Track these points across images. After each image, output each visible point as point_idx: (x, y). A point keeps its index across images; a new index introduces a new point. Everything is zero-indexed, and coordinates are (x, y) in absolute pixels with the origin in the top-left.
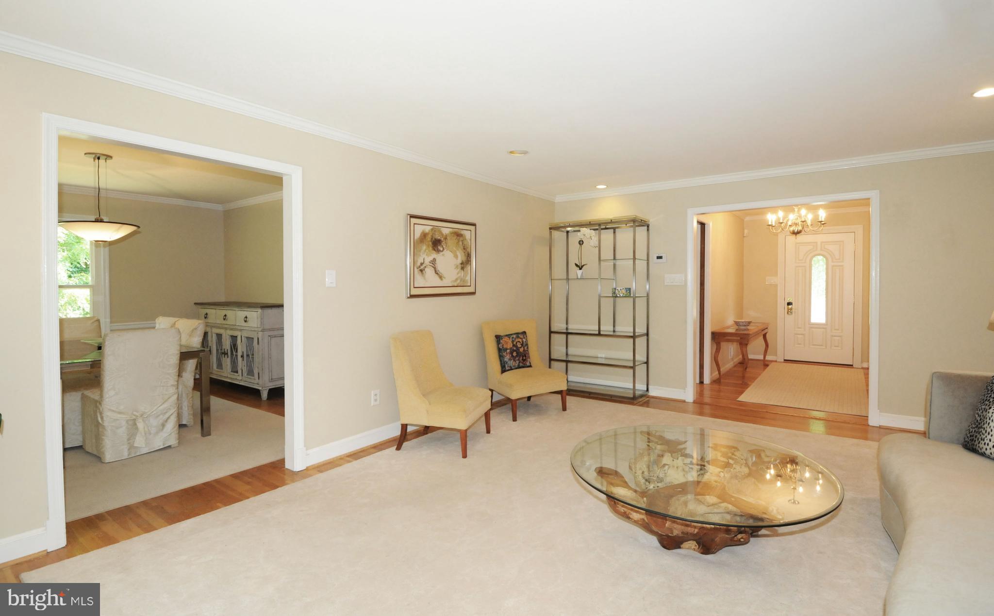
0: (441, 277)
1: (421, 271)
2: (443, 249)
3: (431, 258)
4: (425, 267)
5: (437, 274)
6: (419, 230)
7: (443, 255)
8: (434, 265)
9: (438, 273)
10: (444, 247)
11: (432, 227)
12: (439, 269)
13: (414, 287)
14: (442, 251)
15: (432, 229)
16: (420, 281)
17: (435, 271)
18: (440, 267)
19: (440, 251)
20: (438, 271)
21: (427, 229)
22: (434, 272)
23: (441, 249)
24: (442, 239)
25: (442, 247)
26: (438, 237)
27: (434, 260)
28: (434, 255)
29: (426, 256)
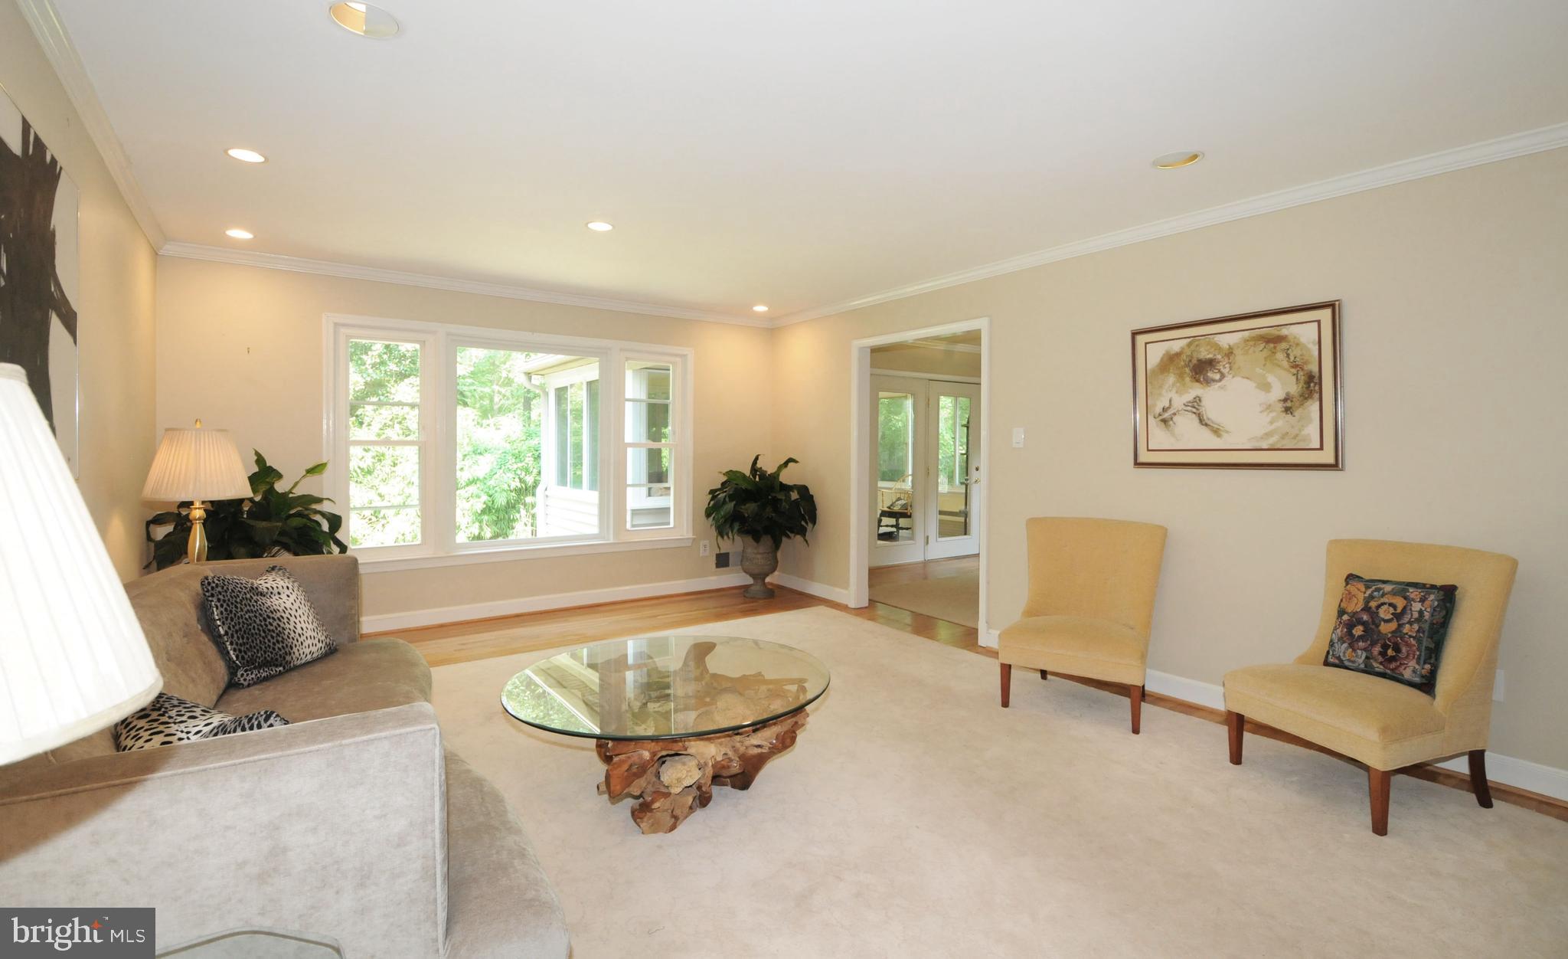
0: (1216, 432)
1: (1164, 421)
2: (1223, 376)
3: (1189, 397)
4: (1175, 414)
5: (1206, 425)
6: (1155, 352)
7: (1221, 388)
8: (1198, 409)
9: (1209, 422)
10: (1225, 371)
11: (1189, 340)
12: (1210, 416)
13: (1148, 450)
14: (1220, 380)
15: (1189, 345)
16: (1159, 438)
17: (1201, 421)
19: (1214, 381)
20: (1208, 419)
21: (1176, 346)
22: (1197, 420)
23: (1217, 377)
24: (1219, 357)
25: (1219, 371)
26: (1205, 354)
27: (1198, 400)
28: (1196, 390)
29: (1175, 394)
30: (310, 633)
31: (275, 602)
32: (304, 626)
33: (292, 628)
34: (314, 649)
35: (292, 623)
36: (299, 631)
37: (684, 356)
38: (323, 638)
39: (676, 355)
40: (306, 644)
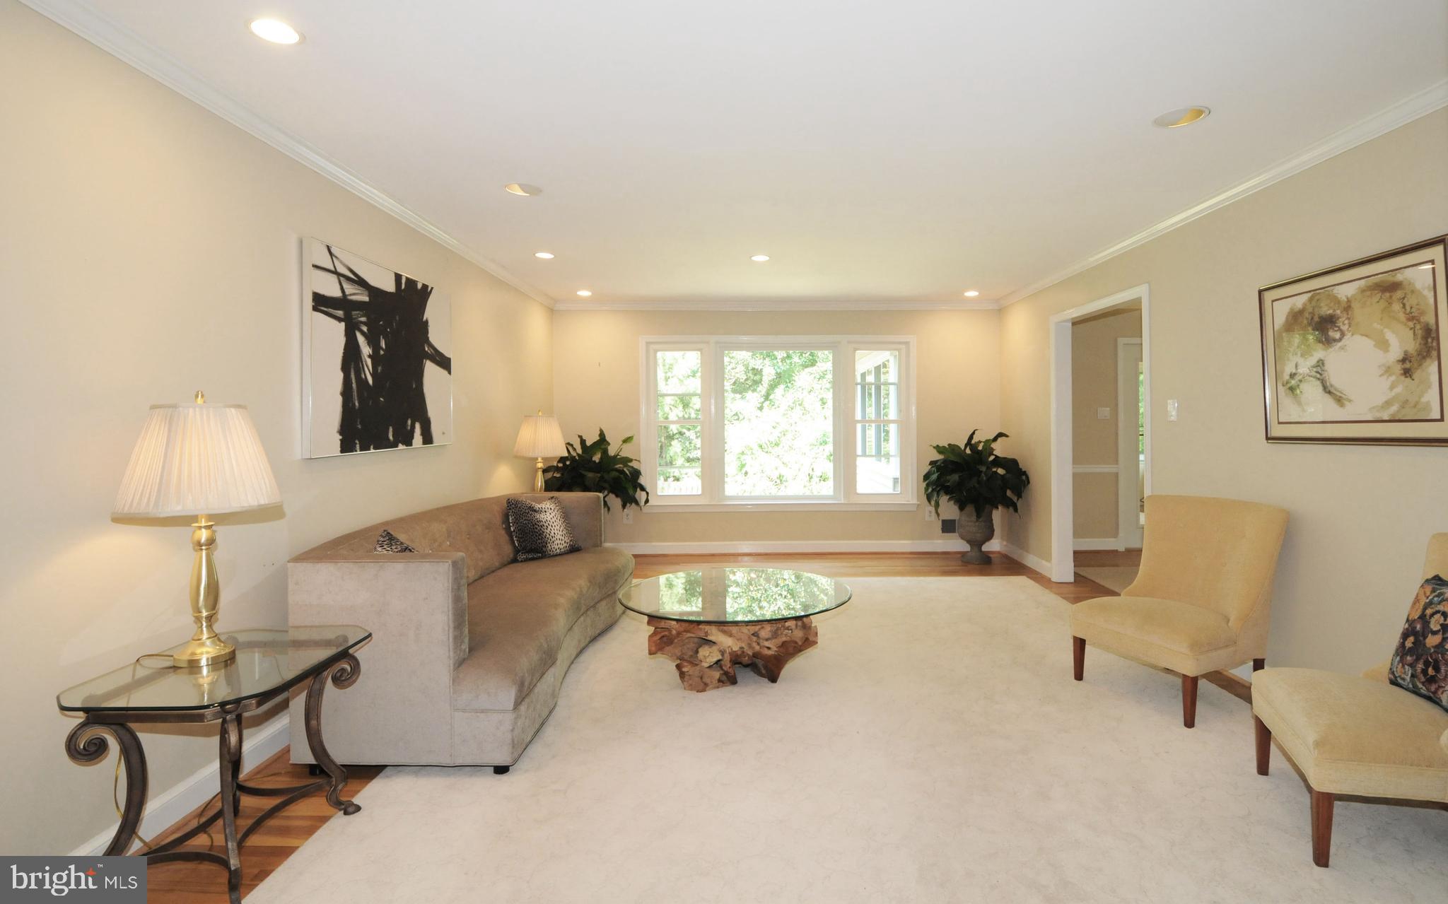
0: (1339, 400)
1: (1292, 389)
2: (1343, 335)
3: (1313, 360)
4: (1301, 381)
5: (1330, 392)
6: (1280, 312)
7: (1342, 348)
8: (1321, 375)
9: (1332, 390)
10: (1345, 328)
11: (1309, 295)
12: (1333, 383)
13: (1279, 423)
14: (1340, 340)
15: (1311, 299)
16: (1291, 411)
17: (1325, 388)
18: (1336, 378)
19: (1335, 340)
20: (1332, 386)
21: (1300, 302)
22: (1320, 388)
23: (1337, 335)
24: (1338, 312)
25: (1340, 330)
26: (1326, 310)
27: (1320, 363)
28: (1319, 353)
29: (1300, 360)
30: (559, 537)
31: (542, 517)
32: (556, 532)
33: (548, 532)
34: (561, 547)
35: (549, 529)
36: (552, 534)
37: (907, 343)
38: (568, 541)
39: (900, 343)
40: (556, 542)
